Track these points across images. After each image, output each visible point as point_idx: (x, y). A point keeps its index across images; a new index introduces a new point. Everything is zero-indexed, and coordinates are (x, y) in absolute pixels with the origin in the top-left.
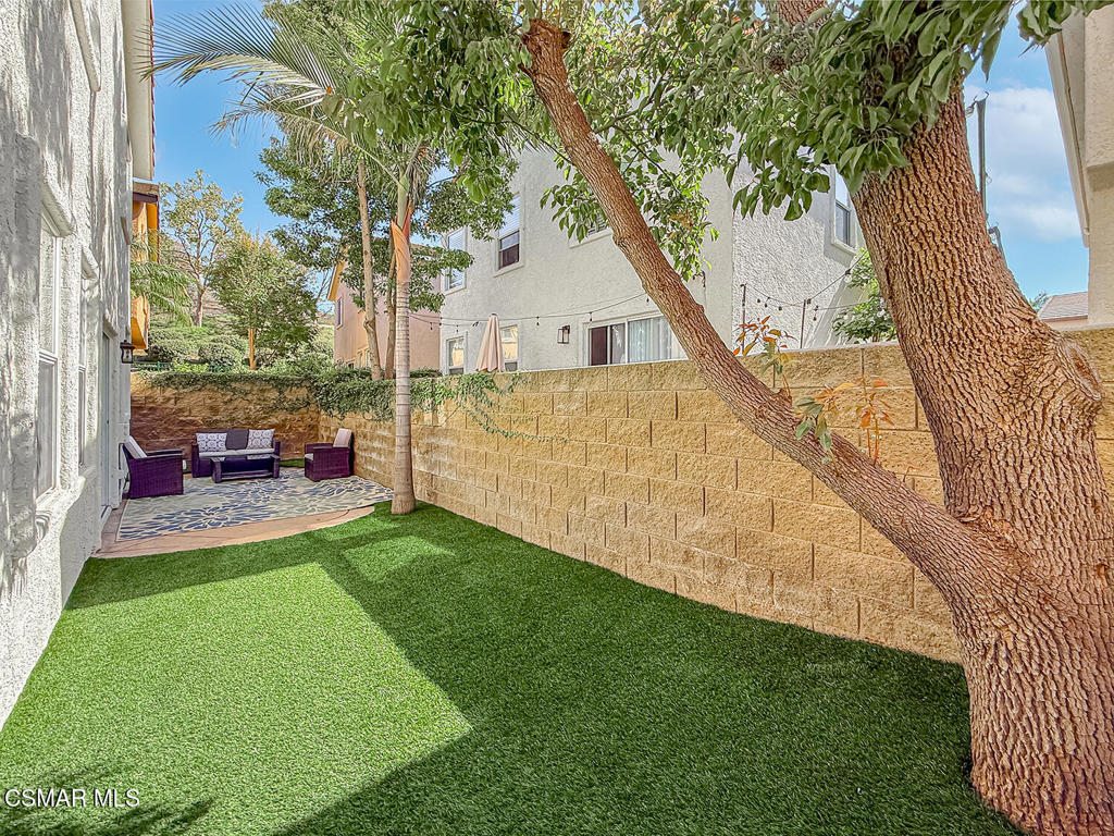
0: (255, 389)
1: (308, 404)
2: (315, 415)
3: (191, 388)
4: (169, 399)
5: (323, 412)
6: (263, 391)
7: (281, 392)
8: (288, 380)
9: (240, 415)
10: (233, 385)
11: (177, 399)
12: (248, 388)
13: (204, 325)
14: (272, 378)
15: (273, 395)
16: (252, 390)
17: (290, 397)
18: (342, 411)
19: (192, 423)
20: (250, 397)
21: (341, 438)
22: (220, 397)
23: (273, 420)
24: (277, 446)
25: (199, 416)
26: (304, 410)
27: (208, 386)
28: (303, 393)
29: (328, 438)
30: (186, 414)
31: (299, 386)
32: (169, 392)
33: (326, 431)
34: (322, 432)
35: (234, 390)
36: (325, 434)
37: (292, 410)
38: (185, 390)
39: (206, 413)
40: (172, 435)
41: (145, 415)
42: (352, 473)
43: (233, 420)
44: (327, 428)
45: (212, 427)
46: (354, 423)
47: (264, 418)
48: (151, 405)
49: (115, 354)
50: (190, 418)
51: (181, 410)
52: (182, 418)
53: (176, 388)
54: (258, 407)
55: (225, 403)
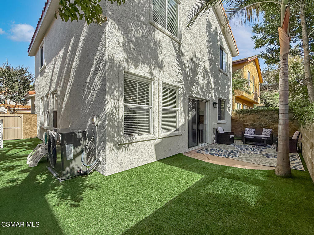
0: (269, 114)
1: (293, 119)
4: (241, 117)
9: (263, 123)
11: (243, 118)
12: (266, 114)
19: (247, 125)
20: (267, 117)
22: (256, 117)
25: (249, 123)
27: (252, 113)
28: (290, 115)
30: (246, 122)
32: (241, 115)
35: (261, 115)
38: (245, 115)
39: (252, 122)
41: (235, 122)
45: (252, 126)
47: (273, 125)
48: (237, 119)
49: (209, 105)
50: (247, 123)
51: (244, 121)
52: (244, 123)
53: (243, 114)
54: (270, 121)
55: (258, 119)
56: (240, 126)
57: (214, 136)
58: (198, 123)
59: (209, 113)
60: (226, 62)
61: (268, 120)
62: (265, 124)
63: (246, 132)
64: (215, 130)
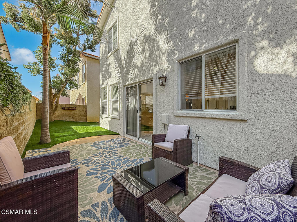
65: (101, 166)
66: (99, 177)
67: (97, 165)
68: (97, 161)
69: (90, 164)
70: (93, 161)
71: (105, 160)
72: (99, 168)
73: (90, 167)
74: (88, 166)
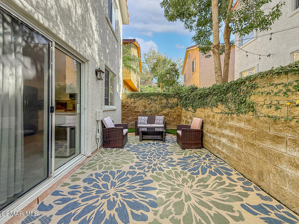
0: (158, 99)
1: (177, 105)
2: (180, 110)
3: (138, 99)
4: (132, 103)
5: (183, 109)
6: (161, 99)
7: (167, 100)
8: (170, 95)
9: (153, 109)
10: (151, 97)
11: (134, 103)
12: (156, 98)
13: (153, 88)
14: (164, 94)
15: (165, 101)
16: (157, 99)
17: (171, 102)
18: (195, 109)
19: (138, 112)
20: (157, 102)
21: (195, 124)
22: (147, 102)
23: (165, 112)
24: (165, 124)
25: (141, 109)
26: (176, 108)
27: (143, 98)
28: (175, 100)
29: (186, 121)
30: (137, 108)
31: (174, 97)
32: (132, 100)
33: (185, 118)
34: (183, 118)
35: (151, 99)
36: (185, 119)
37: (171, 108)
38: (137, 99)
39: (143, 108)
40: (133, 116)
41: (126, 109)
42: (202, 147)
43: (151, 111)
44: (185, 117)
45: (144, 114)
46: (203, 115)
47: (161, 111)
48: (127, 105)
49: (88, 71)
50: (138, 110)
51: (135, 107)
52: (136, 110)
53: (134, 99)
54: (159, 106)
55: (149, 104)
56: (131, 114)
57: (99, 135)
58: (51, 110)
59: (88, 87)
60: (116, 21)
61: (157, 106)
62: (155, 111)
63: (139, 121)
64: (100, 123)
65: (161, 155)
66: (166, 149)
67: (164, 157)
68: (162, 160)
69: (170, 160)
70: (166, 161)
71: (155, 159)
72: (164, 154)
73: (170, 157)
74: (171, 158)
